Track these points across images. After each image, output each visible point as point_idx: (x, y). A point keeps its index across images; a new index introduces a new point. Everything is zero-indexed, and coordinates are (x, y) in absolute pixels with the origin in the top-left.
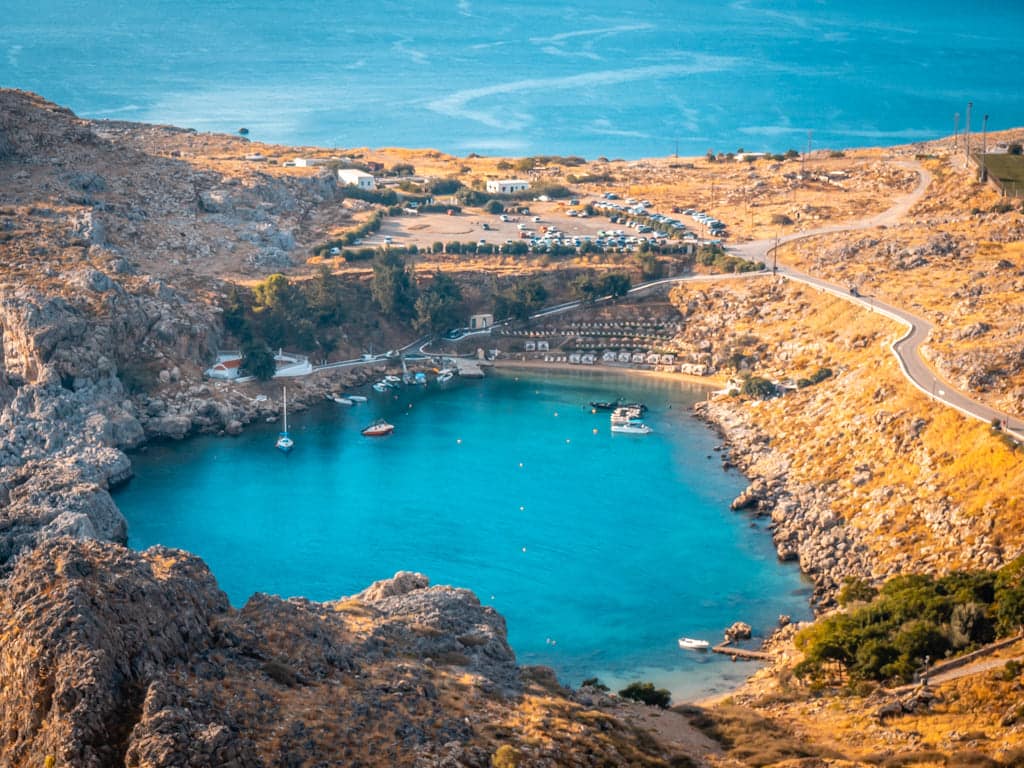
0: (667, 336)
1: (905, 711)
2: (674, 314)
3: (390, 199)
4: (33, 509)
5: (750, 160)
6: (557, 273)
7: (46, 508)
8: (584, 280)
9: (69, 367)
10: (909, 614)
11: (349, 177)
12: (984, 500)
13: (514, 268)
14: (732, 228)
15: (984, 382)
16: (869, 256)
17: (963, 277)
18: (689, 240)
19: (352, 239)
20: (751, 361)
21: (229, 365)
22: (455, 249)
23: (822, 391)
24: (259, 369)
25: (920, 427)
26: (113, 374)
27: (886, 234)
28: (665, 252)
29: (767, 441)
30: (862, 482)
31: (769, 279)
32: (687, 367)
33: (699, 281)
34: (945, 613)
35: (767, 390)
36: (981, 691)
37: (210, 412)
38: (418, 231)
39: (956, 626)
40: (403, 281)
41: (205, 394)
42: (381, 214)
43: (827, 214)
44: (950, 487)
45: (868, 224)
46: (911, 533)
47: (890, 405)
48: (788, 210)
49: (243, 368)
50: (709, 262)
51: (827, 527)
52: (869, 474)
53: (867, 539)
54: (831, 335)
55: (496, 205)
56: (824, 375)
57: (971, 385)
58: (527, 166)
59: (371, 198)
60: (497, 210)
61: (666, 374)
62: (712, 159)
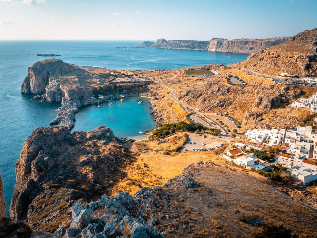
0: (147, 92)
1: (162, 143)
2: (148, 90)
3: (116, 76)
4: (63, 116)
5: (160, 71)
6: (134, 85)
7: (64, 116)
8: (137, 86)
9: (72, 98)
10: (165, 129)
11: (112, 73)
12: (177, 114)
13: (129, 84)
14: (156, 79)
15: (180, 99)
16: (170, 82)
17: (181, 85)
18: (150, 81)
19: (110, 81)
20: (156, 95)
21: (93, 97)
22: (122, 82)
23: (163, 99)
24: (97, 97)
25: (172, 104)
26: (78, 98)
27: (173, 80)
28: (147, 82)
29: (156, 105)
30: (165, 111)
31: (159, 85)
32: (149, 96)
33: (151, 85)
34: (169, 129)
35: (157, 99)
36: (172, 140)
37: (90, 103)
38: (118, 80)
39: (171, 131)
40: (115, 86)
41: (90, 100)
42: (115, 78)
43: (166, 77)
44: (174, 112)
45: (171, 78)
46: (169, 118)
47: (169, 101)
48: (162, 77)
49: (95, 97)
50: (152, 83)
51: (160, 116)
52: (166, 110)
53: (164, 118)
54: (165, 92)
55: (129, 76)
56: (164, 97)
57: (178, 99)
58: (134, 72)
59: (114, 76)
60: (129, 77)
61: (146, 97)
62: (156, 70)
